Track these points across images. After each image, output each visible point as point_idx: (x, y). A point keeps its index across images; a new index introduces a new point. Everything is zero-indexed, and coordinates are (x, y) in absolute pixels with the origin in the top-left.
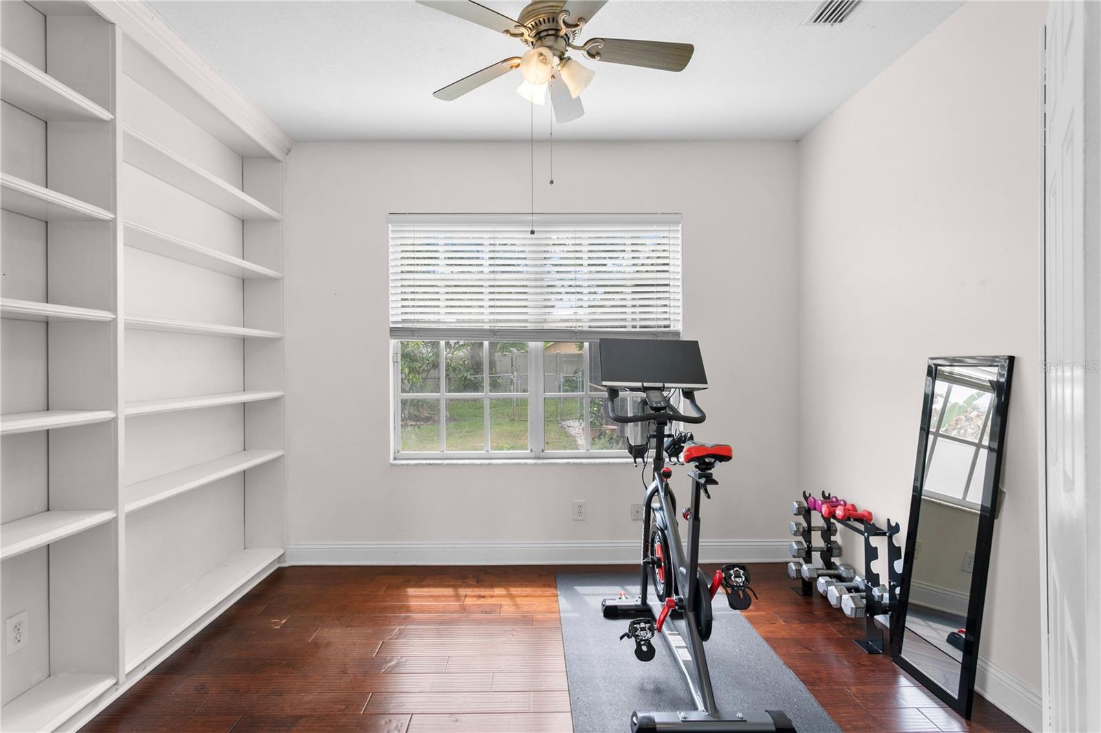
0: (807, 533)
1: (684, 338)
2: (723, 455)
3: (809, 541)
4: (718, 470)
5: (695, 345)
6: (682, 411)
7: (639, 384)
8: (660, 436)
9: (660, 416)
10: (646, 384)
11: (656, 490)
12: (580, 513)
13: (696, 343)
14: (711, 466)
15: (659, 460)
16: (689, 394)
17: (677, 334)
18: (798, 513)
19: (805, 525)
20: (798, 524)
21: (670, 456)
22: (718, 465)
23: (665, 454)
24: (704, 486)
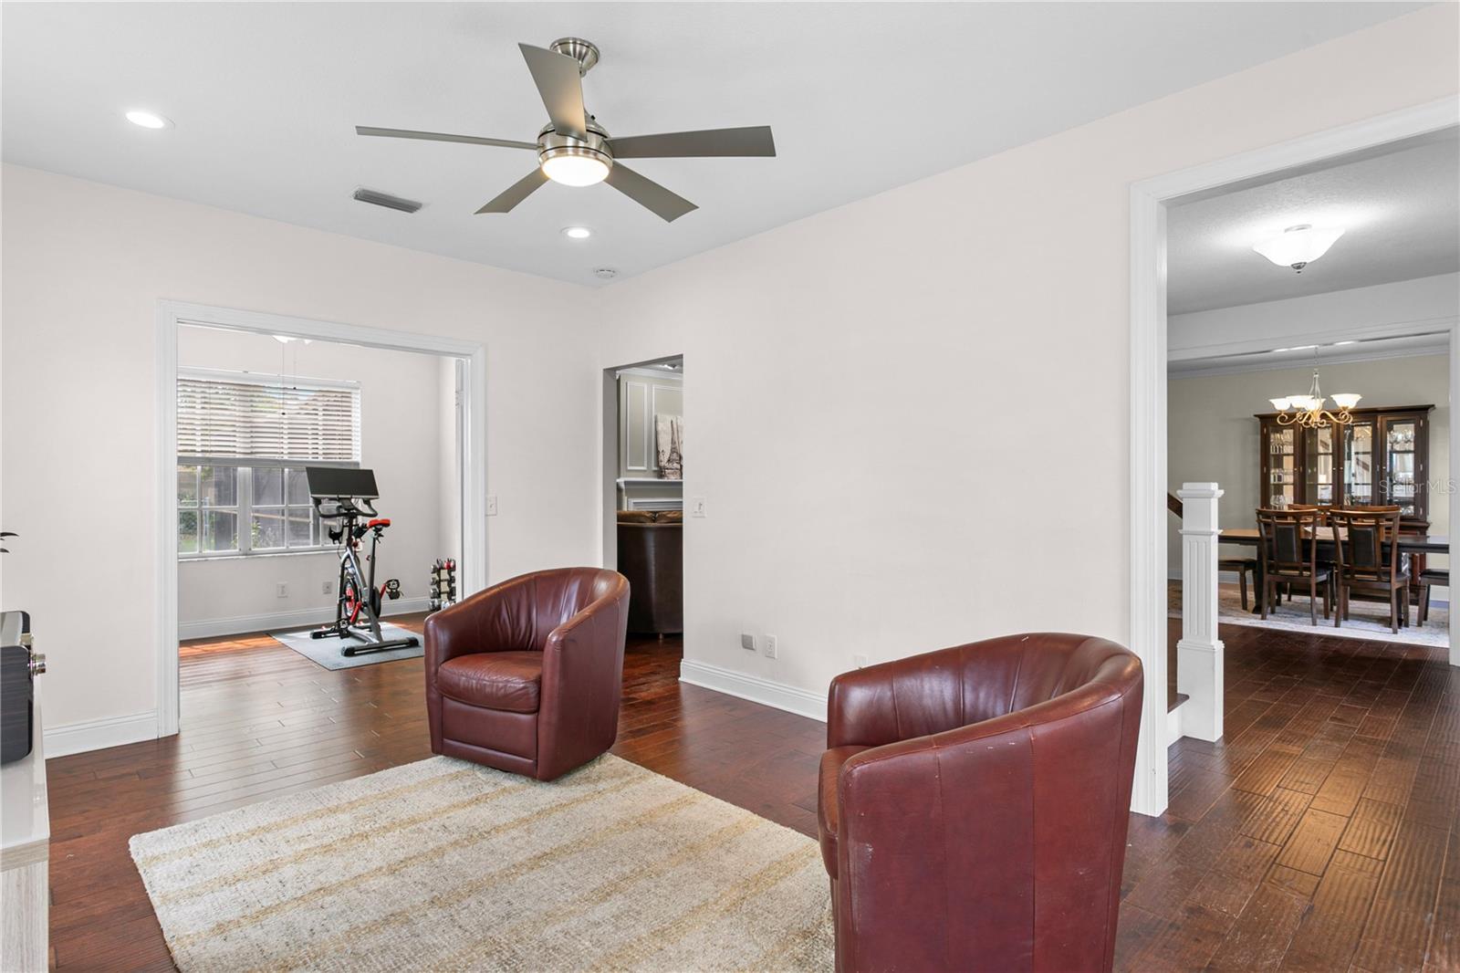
0: (438, 583)
1: (362, 467)
2: (386, 524)
3: (439, 587)
4: (384, 531)
5: (370, 473)
6: (360, 508)
7: (336, 496)
8: (350, 526)
9: (352, 514)
10: (340, 496)
11: (348, 557)
12: (283, 592)
13: (371, 472)
14: (380, 530)
15: (349, 540)
16: (367, 502)
17: (358, 464)
18: (433, 572)
19: (438, 578)
20: (433, 579)
21: (356, 538)
22: (384, 529)
23: (353, 537)
24: (377, 539)
